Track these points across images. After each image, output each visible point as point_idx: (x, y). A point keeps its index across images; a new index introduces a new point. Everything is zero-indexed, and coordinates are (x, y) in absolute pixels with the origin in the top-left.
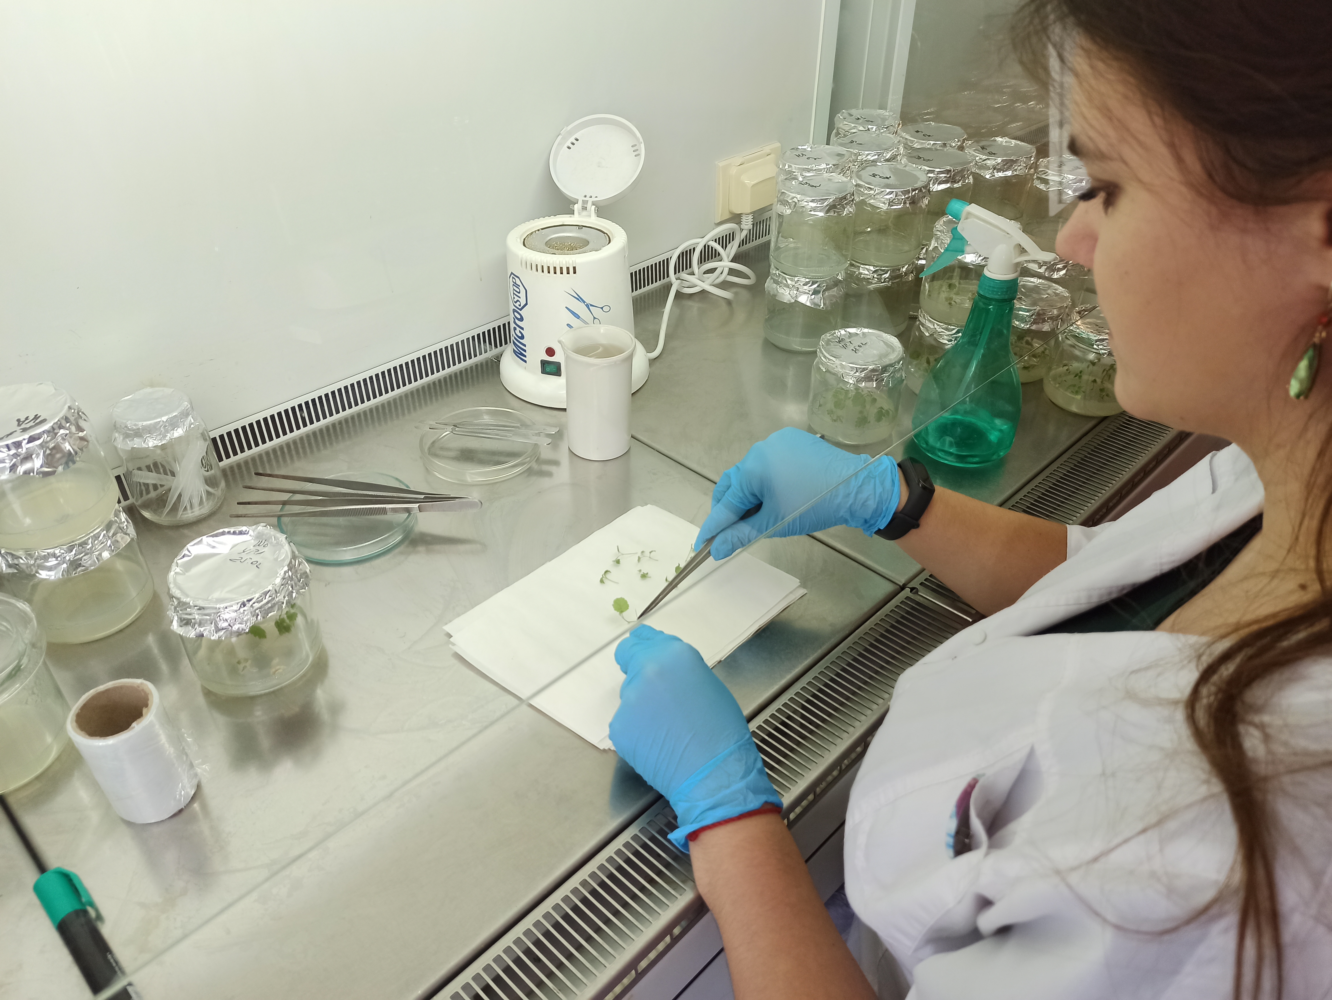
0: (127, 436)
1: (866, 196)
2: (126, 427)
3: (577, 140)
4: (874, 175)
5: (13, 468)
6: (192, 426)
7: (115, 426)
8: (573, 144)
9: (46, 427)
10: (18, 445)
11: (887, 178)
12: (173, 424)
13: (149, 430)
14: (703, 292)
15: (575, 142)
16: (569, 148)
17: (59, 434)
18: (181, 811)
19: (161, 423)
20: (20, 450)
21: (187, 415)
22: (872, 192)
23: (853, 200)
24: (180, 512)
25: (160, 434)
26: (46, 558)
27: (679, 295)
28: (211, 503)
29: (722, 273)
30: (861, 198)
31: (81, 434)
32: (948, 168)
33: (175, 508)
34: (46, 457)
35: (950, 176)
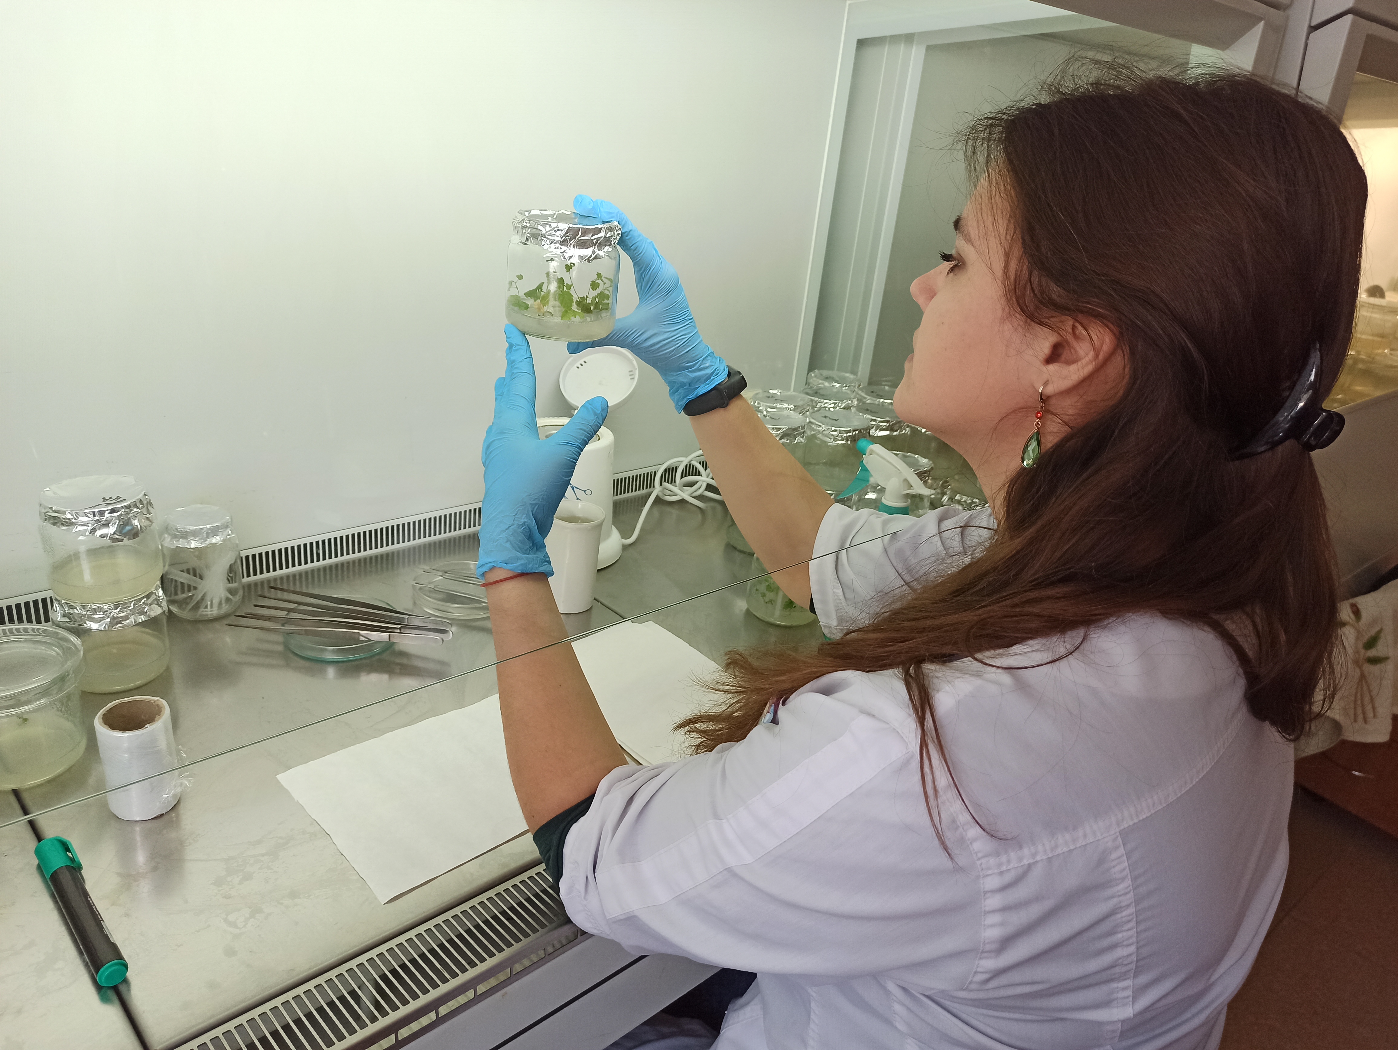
0: (175, 537)
1: (817, 431)
2: (177, 529)
3: (585, 362)
4: (825, 417)
5: (93, 531)
6: (229, 537)
7: (167, 528)
8: (582, 365)
9: (126, 504)
10: (102, 513)
11: (836, 420)
12: (214, 531)
13: (195, 534)
14: (683, 501)
15: (583, 363)
16: (578, 368)
17: (133, 511)
18: (162, 815)
19: (205, 529)
20: (101, 518)
21: (227, 527)
22: (820, 428)
23: (804, 433)
24: (202, 609)
25: (202, 539)
26: (95, 611)
27: (658, 500)
28: (227, 607)
29: (700, 488)
30: (812, 433)
31: (148, 516)
32: (888, 419)
33: (197, 606)
34: (119, 526)
35: (889, 426)
